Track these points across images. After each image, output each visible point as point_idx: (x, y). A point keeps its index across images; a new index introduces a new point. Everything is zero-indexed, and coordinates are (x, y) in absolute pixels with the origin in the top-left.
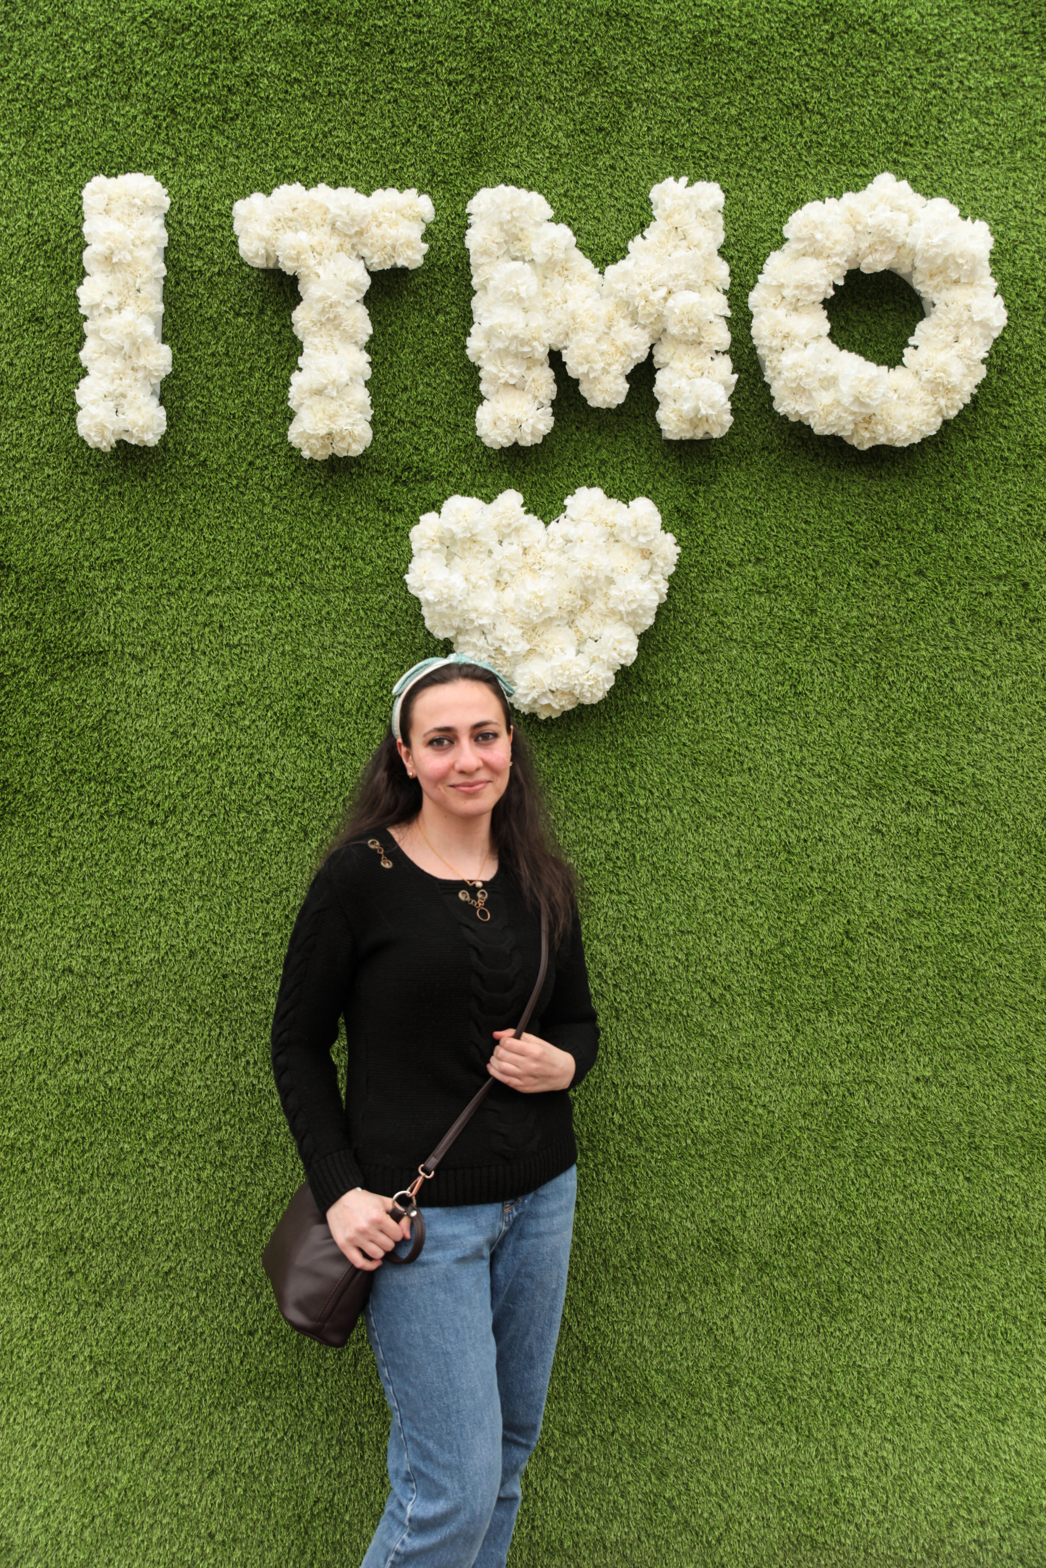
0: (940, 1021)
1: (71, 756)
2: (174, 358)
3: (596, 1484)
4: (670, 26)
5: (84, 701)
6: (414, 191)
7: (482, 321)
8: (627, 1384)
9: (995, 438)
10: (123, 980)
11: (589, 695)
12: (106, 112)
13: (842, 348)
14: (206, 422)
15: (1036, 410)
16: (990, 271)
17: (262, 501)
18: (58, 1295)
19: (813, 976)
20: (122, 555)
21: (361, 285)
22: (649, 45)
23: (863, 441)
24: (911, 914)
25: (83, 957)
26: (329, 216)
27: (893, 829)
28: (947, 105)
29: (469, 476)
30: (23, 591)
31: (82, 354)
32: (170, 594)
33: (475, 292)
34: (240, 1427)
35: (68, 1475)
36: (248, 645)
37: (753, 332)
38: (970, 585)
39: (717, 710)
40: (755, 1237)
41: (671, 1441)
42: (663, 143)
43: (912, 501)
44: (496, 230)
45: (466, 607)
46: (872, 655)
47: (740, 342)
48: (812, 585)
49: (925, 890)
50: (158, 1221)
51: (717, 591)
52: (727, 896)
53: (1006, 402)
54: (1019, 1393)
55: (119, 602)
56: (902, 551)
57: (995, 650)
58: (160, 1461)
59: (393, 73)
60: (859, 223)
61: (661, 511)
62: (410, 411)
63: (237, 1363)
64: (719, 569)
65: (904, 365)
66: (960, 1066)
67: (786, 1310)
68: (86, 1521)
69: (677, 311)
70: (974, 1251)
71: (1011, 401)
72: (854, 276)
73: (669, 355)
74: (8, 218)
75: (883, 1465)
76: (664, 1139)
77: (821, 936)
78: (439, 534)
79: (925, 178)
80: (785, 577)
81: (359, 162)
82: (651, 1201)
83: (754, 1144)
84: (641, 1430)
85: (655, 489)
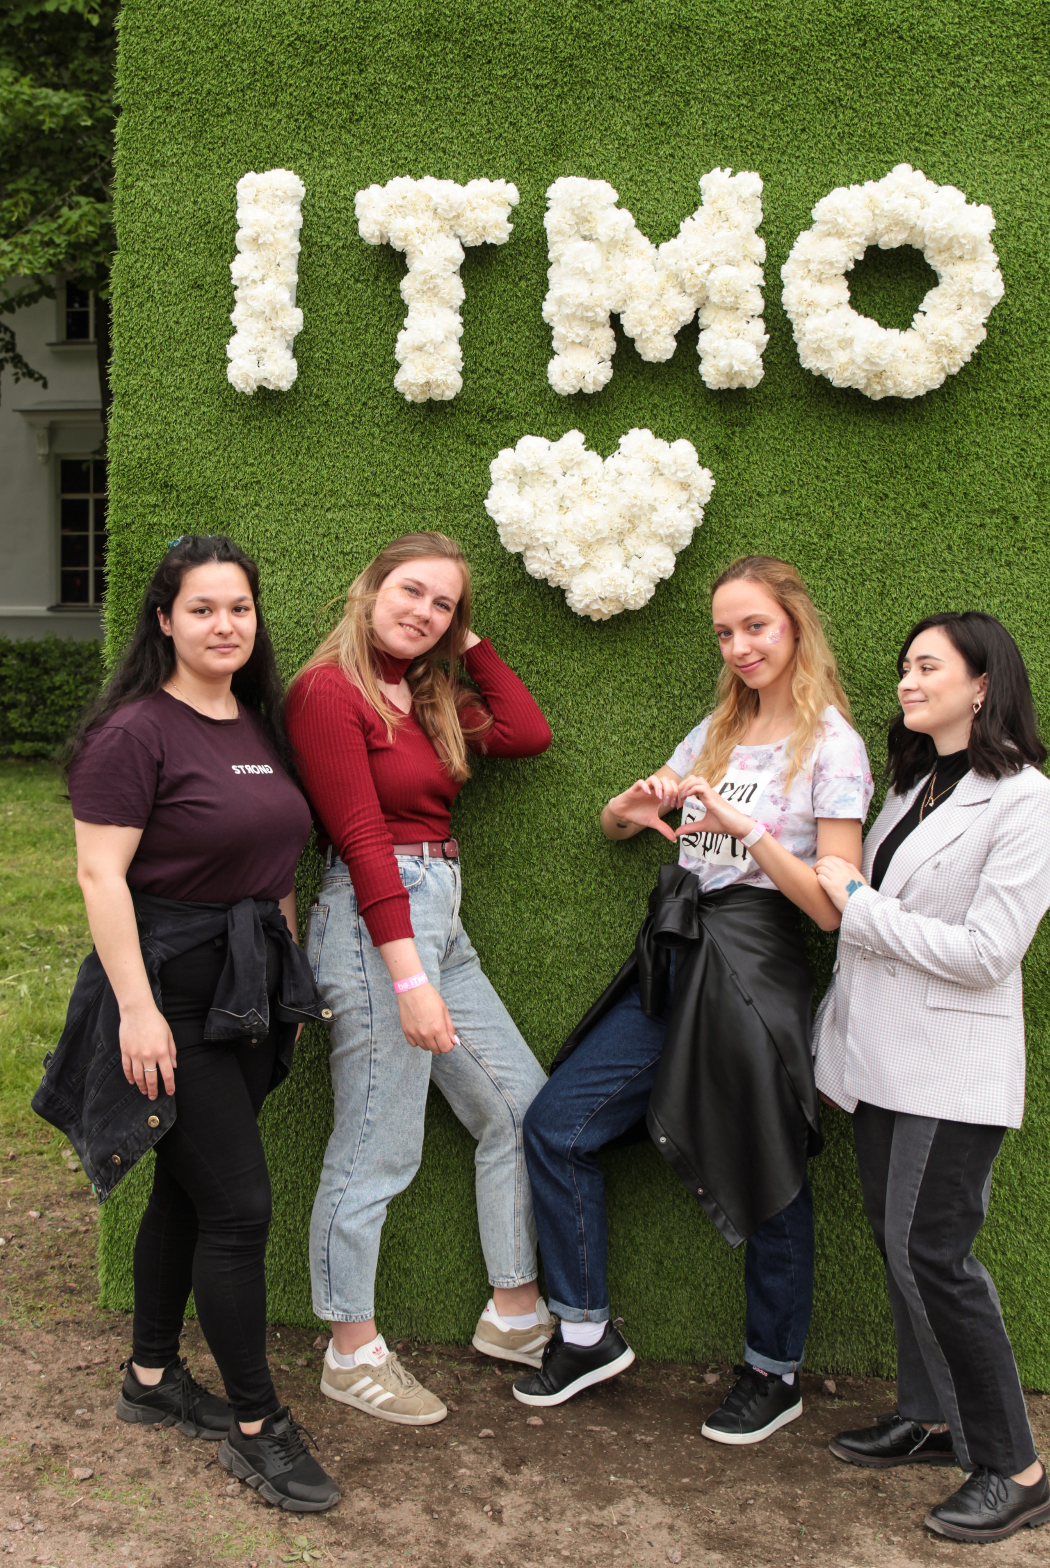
2: (305, 317)
4: (724, 36)
6: (503, 180)
7: (554, 290)
9: (995, 390)
11: (633, 602)
12: (257, 117)
13: (860, 313)
14: (329, 370)
15: (1032, 367)
16: (991, 247)
17: (373, 435)
20: (260, 478)
21: (457, 259)
22: (706, 52)
23: (876, 392)
26: (432, 204)
28: (965, 101)
29: (542, 417)
30: (182, 506)
31: (233, 316)
32: (297, 510)
33: (551, 264)
37: (783, 300)
38: (967, 517)
42: (715, 135)
43: (919, 443)
44: (568, 214)
45: (533, 528)
46: (878, 575)
47: (773, 308)
48: (829, 513)
51: (748, 517)
53: (1006, 359)
55: (257, 516)
56: (909, 486)
57: (986, 574)
59: (490, 80)
60: (877, 207)
61: (697, 450)
62: (495, 362)
64: (750, 498)
65: (913, 328)
69: (718, 282)
71: (1011, 358)
72: (873, 251)
73: (711, 318)
74: (178, 204)
78: (514, 467)
79: (943, 164)
80: (807, 506)
81: (460, 154)
85: (698, 429)
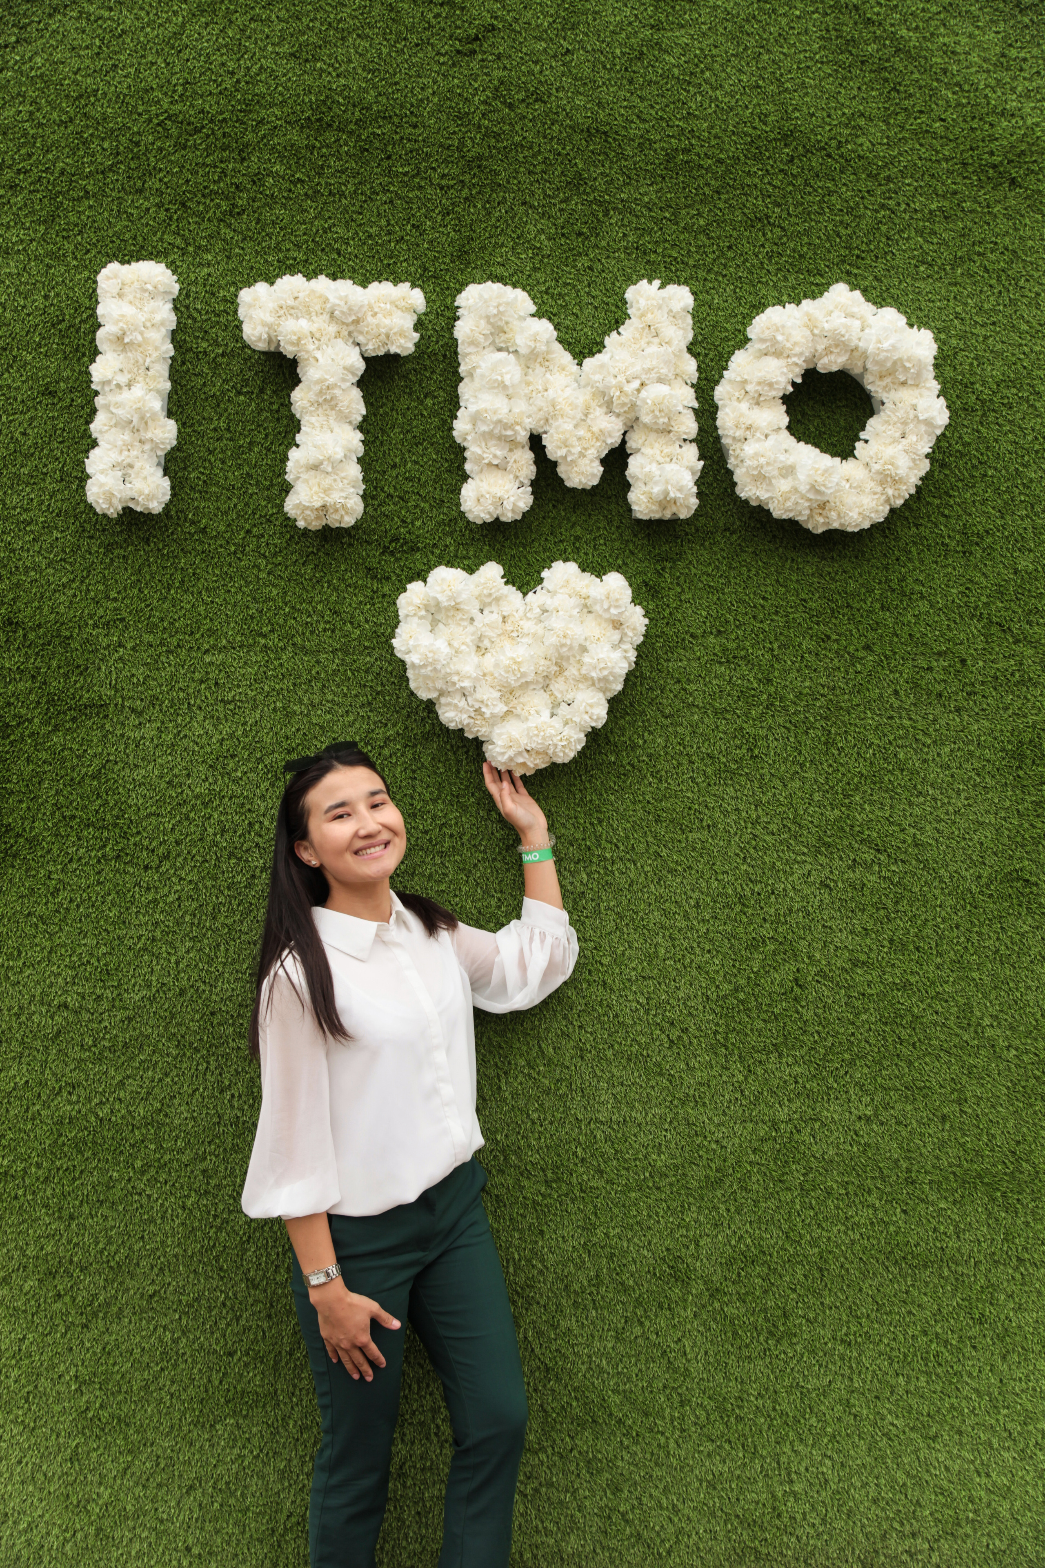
0: (881, 1064)
1: (71, 803)
2: (179, 432)
3: (555, 1499)
4: (645, 144)
5: (85, 751)
6: (408, 284)
7: (469, 406)
8: (586, 1404)
9: (936, 526)
10: (115, 1016)
11: (561, 754)
12: (121, 204)
13: (799, 440)
14: (206, 492)
15: (974, 502)
16: (934, 374)
17: (258, 567)
18: (46, 1317)
19: (764, 1020)
20: (125, 614)
21: (358, 369)
22: (626, 160)
23: (818, 525)
24: (856, 963)
25: (78, 994)
26: (329, 305)
27: (840, 884)
28: (895, 224)
29: (452, 548)
30: (29, 647)
31: (92, 426)
32: (169, 652)
33: (461, 379)
34: (218, 1444)
35: (52, 1490)
36: (242, 701)
37: (718, 423)
38: (913, 660)
39: (679, 771)
40: (707, 1265)
41: (626, 1458)
42: (637, 248)
43: (860, 581)
44: (483, 323)
45: (448, 671)
46: (823, 723)
47: (706, 432)
48: (768, 656)
49: (868, 941)
50: (144, 1246)
51: (681, 660)
52: (685, 944)
54: (948, 1412)
55: (120, 658)
56: (852, 627)
57: (935, 720)
58: (140, 1477)
59: (390, 177)
60: (816, 327)
61: (631, 585)
62: (398, 487)
63: (217, 1383)
64: (683, 640)
65: (855, 457)
66: (899, 1106)
67: (735, 1333)
68: (68, 1535)
69: (649, 401)
70: (909, 1279)
71: (951, 492)
72: (811, 374)
73: (641, 441)
74: (25, 298)
75: (823, 1480)
76: (623, 1172)
77: (772, 983)
78: (425, 602)
79: (875, 289)
80: (744, 648)
81: (356, 256)
82: (611, 1230)
83: (707, 1177)
84: (598, 1447)
85: (625, 564)
